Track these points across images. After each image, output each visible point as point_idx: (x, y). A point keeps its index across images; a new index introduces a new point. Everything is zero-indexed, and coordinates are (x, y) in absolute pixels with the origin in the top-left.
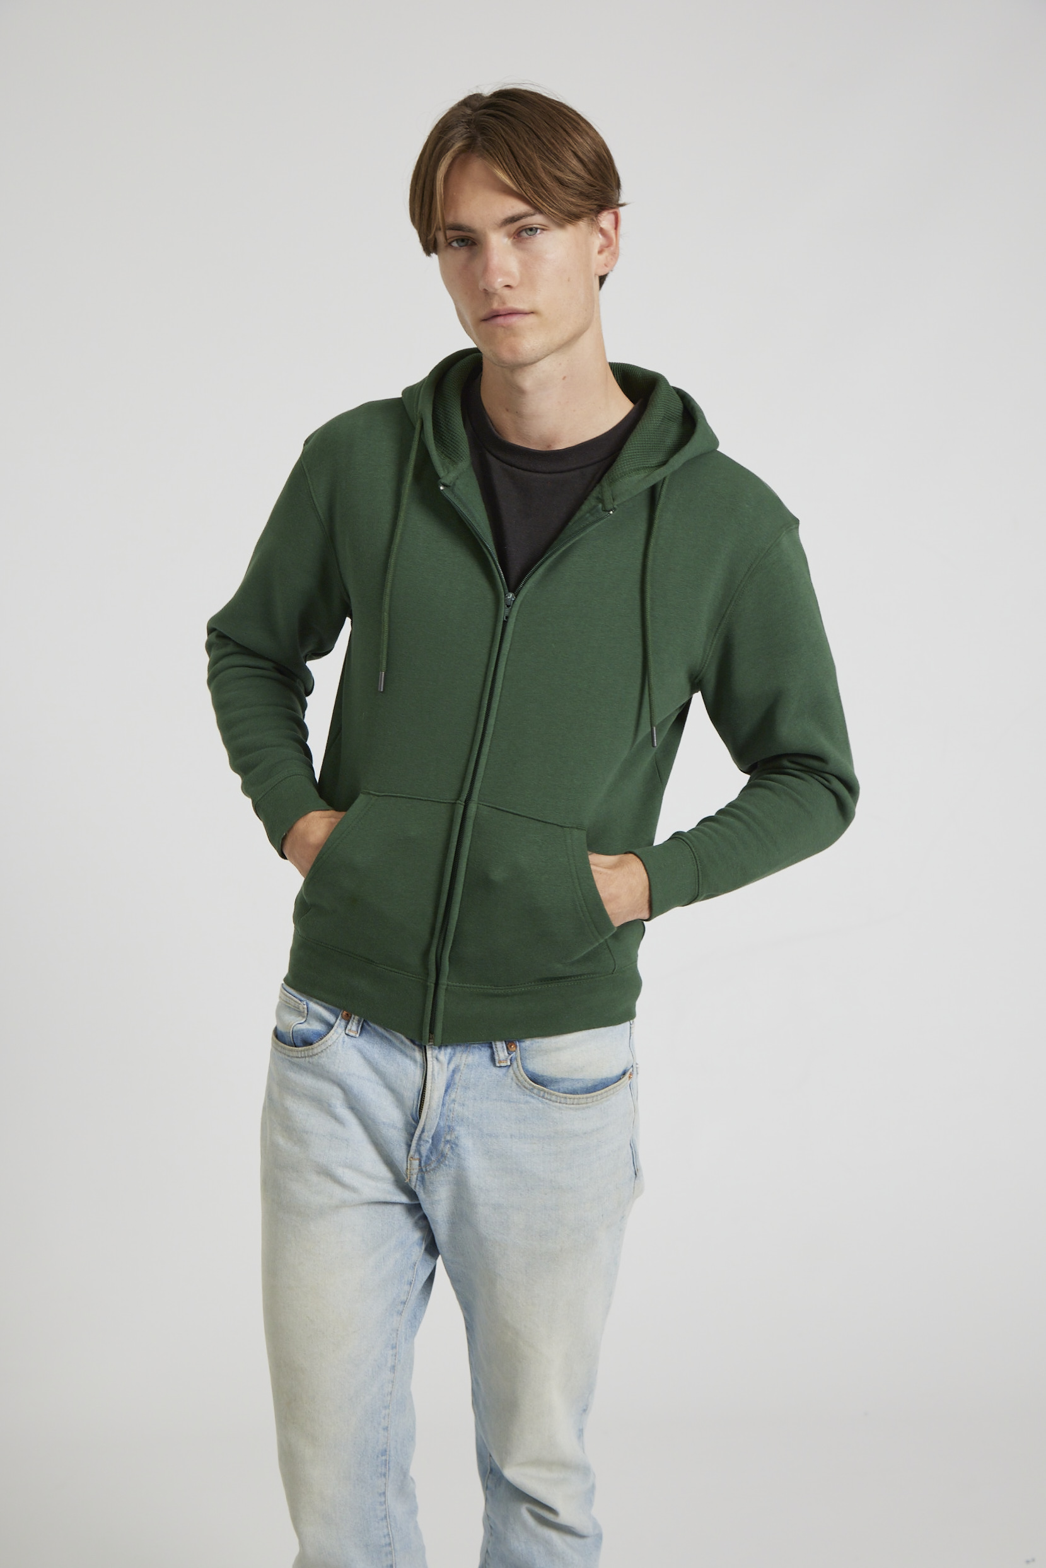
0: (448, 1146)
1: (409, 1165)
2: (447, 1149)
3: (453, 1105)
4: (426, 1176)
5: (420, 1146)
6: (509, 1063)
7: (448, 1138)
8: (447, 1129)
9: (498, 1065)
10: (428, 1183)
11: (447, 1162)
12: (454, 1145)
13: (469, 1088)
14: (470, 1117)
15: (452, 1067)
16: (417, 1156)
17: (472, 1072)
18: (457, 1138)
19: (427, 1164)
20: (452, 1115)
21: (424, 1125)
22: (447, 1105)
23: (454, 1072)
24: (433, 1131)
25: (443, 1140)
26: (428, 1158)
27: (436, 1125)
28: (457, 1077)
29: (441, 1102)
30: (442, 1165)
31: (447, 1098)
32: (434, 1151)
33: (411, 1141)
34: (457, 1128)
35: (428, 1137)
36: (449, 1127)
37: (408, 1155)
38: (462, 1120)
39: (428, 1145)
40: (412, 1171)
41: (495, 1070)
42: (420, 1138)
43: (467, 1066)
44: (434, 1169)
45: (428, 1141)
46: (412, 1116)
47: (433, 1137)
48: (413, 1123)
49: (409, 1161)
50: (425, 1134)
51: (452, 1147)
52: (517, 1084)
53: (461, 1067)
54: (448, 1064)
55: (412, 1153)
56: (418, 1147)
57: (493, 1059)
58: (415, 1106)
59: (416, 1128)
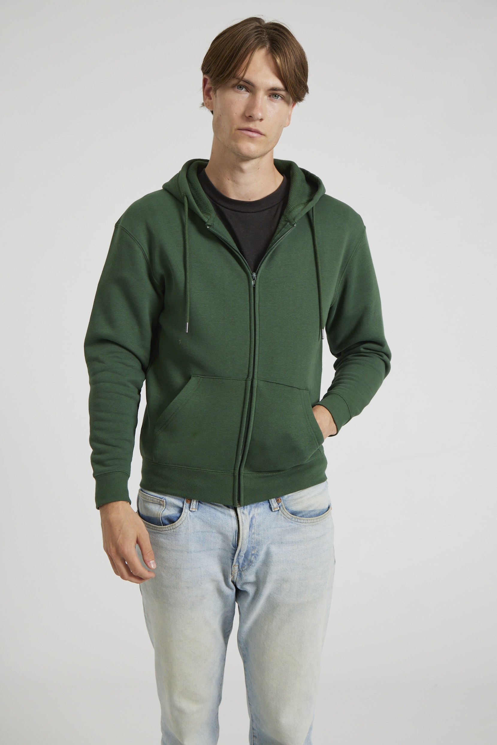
1: (233, 569)
2: (253, 558)
3: (253, 536)
4: (243, 573)
5: (239, 559)
6: (279, 509)
7: (253, 552)
8: (252, 548)
9: (273, 510)
10: (243, 576)
11: (253, 565)
12: (256, 556)
13: (260, 525)
14: (263, 540)
15: (251, 516)
16: (237, 564)
17: (261, 517)
18: (257, 552)
19: (242, 567)
20: (254, 541)
21: (241, 549)
22: (251, 536)
23: (252, 519)
24: (245, 550)
25: (250, 554)
26: (243, 564)
28: (254, 521)
29: (248, 535)
30: (250, 566)
31: (251, 532)
32: (246, 560)
33: (234, 557)
34: (257, 547)
35: (243, 554)
37: (232, 564)
39: (243, 558)
40: (235, 572)
41: (272, 513)
42: (239, 555)
43: (258, 514)
44: (246, 569)
45: (242, 556)
46: (233, 545)
47: (245, 554)
48: (234, 548)
49: (233, 568)
50: (241, 552)
51: (255, 557)
53: (255, 516)
54: (249, 515)
55: (234, 563)
56: (238, 559)
57: (271, 508)
58: (234, 540)
59: (236, 550)
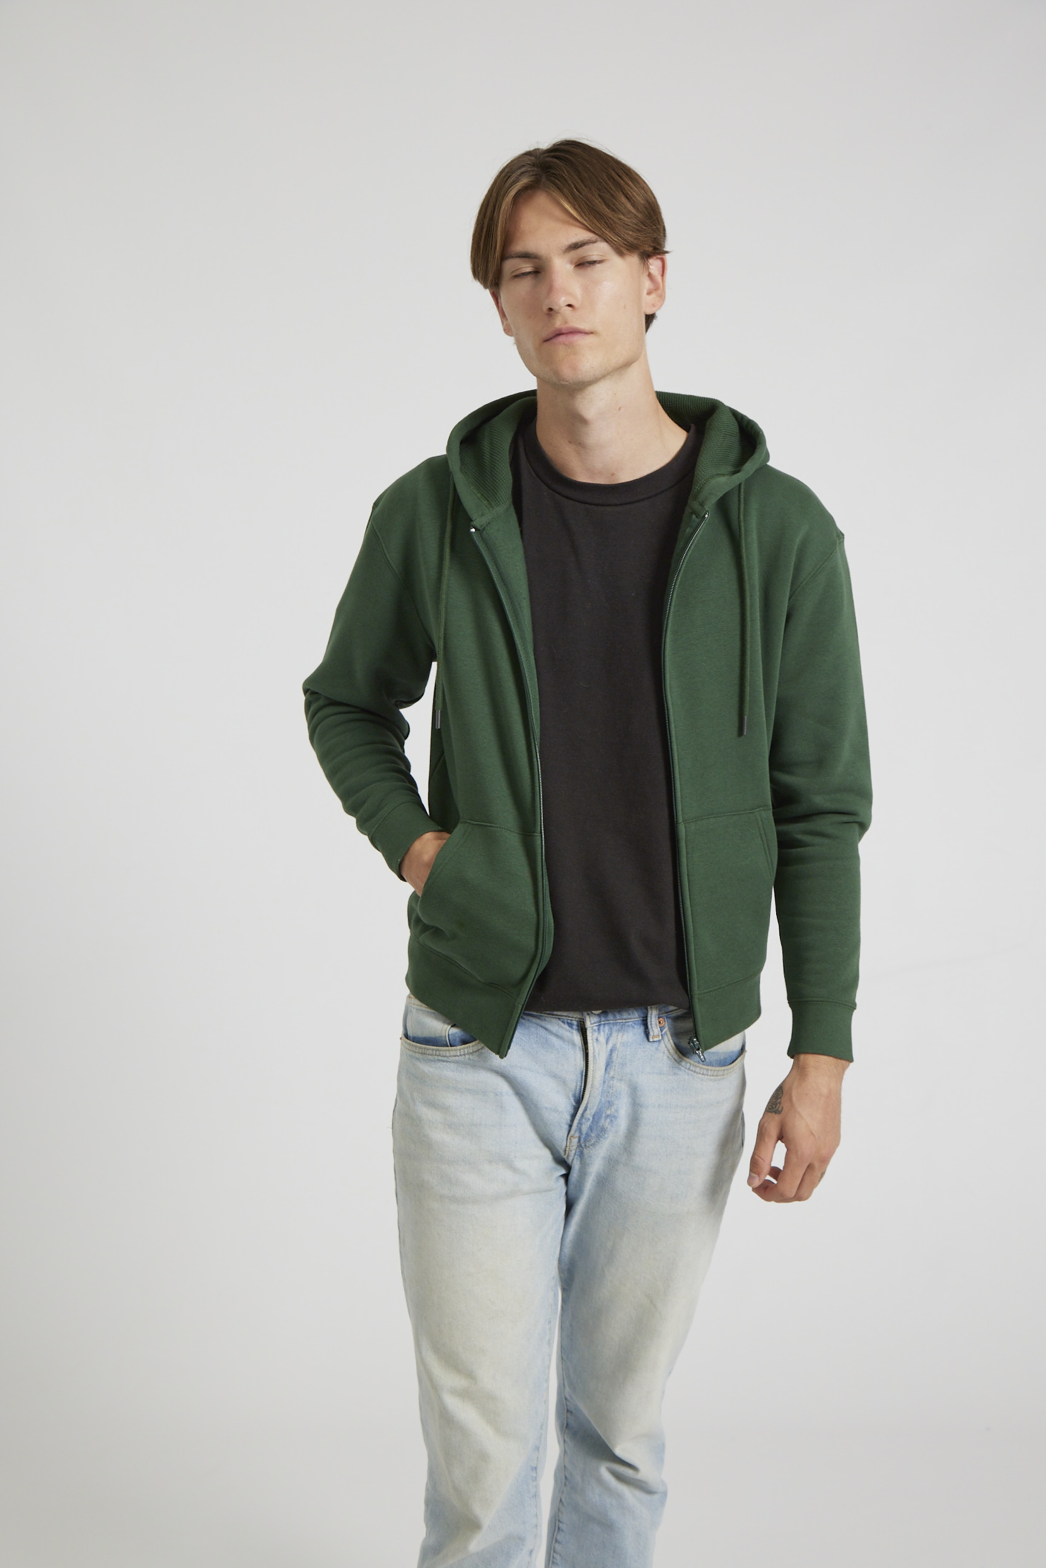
0: (608, 1120)
1: (568, 1144)
2: (606, 1123)
3: (612, 1082)
4: (585, 1151)
5: (581, 1124)
6: (660, 1038)
7: (608, 1112)
8: (607, 1104)
9: (651, 1040)
11: (608, 1136)
12: (613, 1119)
13: (626, 1064)
16: (577, 1135)
17: (626, 1049)
18: (616, 1111)
19: (586, 1140)
20: (611, 1092)
21: (587, 1104)
22: (607, 1082)
23: (611, 1053)
24: (595, 1108)
25: (604, 1116)
26: (588, 1135)
27: (598, 1103)
28: (615, 1055)
29: (602, 1081)
30: (602, 1139)
31: (607, 1076)
32: (595, 1127)
33: (574, 1122)
34: (616, 1102)
35: (590, 1114)
36: (609, 1102)
37: (568, 1134)
38: (620, 1094)
39: (589, 1123)
40: (572, 1148)
41: (648, 1045)
42: (582, 1115)
43: (622, 1046)
44: (593, 1145)
45: (589, 1119)
46: (574, 1096)
47: (594, 1115)
48: (574, 1104)
49: (569, 1140)
50: (588, 1112)
51: (612, 1121)
52: (668, 1057)
53: (618, 1046)
54: (607, 1043)
55: (572, 1132)
56: (579, 1126)
57: (647, 1034)
58: (578, 1087)
59: (576, 1109)
